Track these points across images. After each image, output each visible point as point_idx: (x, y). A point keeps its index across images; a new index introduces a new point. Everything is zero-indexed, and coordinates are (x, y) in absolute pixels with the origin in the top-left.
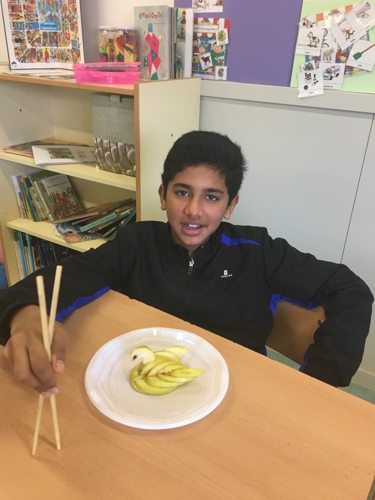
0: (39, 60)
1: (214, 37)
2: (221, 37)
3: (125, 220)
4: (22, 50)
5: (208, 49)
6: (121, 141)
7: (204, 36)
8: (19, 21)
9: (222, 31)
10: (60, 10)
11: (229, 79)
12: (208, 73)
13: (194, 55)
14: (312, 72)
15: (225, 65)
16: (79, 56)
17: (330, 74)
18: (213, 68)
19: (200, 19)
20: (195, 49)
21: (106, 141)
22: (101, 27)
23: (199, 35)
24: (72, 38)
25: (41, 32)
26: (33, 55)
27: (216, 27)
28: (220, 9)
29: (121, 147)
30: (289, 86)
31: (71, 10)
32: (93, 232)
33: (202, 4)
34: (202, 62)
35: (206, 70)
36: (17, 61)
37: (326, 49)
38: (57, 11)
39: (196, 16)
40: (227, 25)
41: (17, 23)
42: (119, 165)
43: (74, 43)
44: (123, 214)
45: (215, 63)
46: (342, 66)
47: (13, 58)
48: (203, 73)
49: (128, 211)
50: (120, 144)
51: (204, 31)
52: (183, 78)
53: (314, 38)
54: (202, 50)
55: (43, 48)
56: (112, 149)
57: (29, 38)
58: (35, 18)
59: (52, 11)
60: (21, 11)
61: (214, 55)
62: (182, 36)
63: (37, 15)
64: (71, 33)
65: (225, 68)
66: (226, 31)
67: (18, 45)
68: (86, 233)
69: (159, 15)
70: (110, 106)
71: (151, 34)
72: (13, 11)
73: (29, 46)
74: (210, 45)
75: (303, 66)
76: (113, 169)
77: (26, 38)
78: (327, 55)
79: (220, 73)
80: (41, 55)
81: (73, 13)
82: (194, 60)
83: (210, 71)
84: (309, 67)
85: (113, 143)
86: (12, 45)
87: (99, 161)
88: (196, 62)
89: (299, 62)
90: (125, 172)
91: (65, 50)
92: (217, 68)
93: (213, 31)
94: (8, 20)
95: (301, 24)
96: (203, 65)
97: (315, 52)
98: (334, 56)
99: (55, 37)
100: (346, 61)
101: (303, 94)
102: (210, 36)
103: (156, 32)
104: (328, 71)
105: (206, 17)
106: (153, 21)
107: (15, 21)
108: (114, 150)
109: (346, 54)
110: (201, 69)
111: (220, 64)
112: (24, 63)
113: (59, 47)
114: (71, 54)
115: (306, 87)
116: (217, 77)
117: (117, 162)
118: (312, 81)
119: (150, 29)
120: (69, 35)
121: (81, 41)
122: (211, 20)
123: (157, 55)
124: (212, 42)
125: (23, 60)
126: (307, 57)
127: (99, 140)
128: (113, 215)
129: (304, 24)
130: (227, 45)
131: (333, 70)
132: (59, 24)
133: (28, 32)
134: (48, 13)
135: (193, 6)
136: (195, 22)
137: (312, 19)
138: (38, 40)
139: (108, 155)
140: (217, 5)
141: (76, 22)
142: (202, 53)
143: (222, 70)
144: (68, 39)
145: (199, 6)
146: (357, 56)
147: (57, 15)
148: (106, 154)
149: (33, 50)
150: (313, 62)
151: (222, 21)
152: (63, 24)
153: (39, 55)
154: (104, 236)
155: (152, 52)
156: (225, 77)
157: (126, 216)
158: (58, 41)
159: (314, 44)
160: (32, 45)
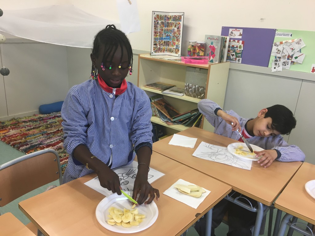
0: (161, 52)
1: (237, 47)
2: (240, 47)
3: (194, 116)
4: (156, 48)
5: (234, 51)
6: (197, 85)
7: (233, 46)
8: (157, 37)
9: (241, 45)
10: (172, 33)
11: (242, 63)
12: (233, 60)
13: (228, 53)
14: (277, 63)
15: (241, 58)
16: (179, 51)
17: (285, 64)
18: (236, 59)
19: (232, 40)
20: (229, 51)
21: (190, 85)
22: (190, 41)
23: (231, 46)
24: (176, 44)
25: (163, 41)
26: (160, 50)
27: (238, 43)
28: (240, 37)
29: (197, 87)
30: (268, 67)
31: (178, 34)
32: (178, 121)
33: (233, 35)
34: (231, 56)
35: (233, 59)
36: (153, 52)
37: (283, 54)
38: (171, 33)
39: (230, 39)
40: (243, 43)
41: (156, 38)
42: (195, 94)
43: (177, 46)
44: (193, 114)
45: (237, 57)
46: (290, 61)
47: (153, 51)
48: (231, 60)
49: (195, 113)
50: (197, 86)
51: (233, 45)
52: (223, 62)
53: (279, 50)
54: (232, 51)
55: (163, 47)
56: (193, 88)
57: (159, 43)
58: (162, 36)
59: (168, 33)
60: (158, 34)
61: (236, 53)
62: (224, 47)
63: (163, 35)
64: (176, 42)
65: (241, 59)
66: (242, 45)
67: (155, 46)
68: (175, 122)
69: (217, 39)
70: (194, 72)
71: (212, 45)
72: (155, 34)
73: (158, 46)
74: (235, 50)
75: (274, 60)
76: (192, 95)
77: (158, 43)
78: (284, 57)
79: (239, 60)
80: (162, 50)
81: (178, 35)
82: (228, 55)
83: (234, 59)
84: (276, 61)
85: (194, 85)
86: (153, 46)
87: (186, 92)
88: (229, 56)
89: (272, 58)
90: (197, 97)
91: (172, 48)
92: (237, 59)
93: (237, 45)
94: (153, 37)
95: (274, 45)
96: (232, 57)
97: (279, 55)
98: (287, 57)
99: (168, 43)
100: (291, 59)
101: (273, 70)
102: (235, 46)
103: (214, 45)
104: (284, 63)
105: (234, 40)
106: (213, 41)
107: (155, 37)
108: (194, 88)
109: (292, 57)
110: (230, 58)
111: (239, 57)
112: (156, 53)
113: (169, 47)
114: (175, 50)
115: (275, 68)
116: (237, 62)
117: (194, 93)
118: (278, 66)
119: (212, 43)
120: (175, 43)
121: (180, 46)
122: (236, 41)
123: (214, 53)
124: (236, 49)
125: (156, 52)
126: (276, 57)
127: (187, 84)
128: (189, 114)
129: (275, 45)
130: (242, 50)
131: (286, 62)
132: (171, 38)
133: (159, 41)
134: (167, 34)
135: (229, 35)
136: (230, 41)
137: (278, 43)
138: (162, 44)
139: (191, 90)
140: (239, 35)
141: (179, 39)
142: (231, 53)
143: (240, 59)
144: (175, 44)
145: (231, 35)
146: (296, 58)
147: (170, 35)
148: (190, 90)
149: (160, 48)
150: (278, 59)
151: (241, 42)
152: (173, 39)
153: (161, 50)
154: (182, 123)
155: (212, 52)
156: (240, 62)
157: (194, 115)
158: (169, 44)
159: (279, 52)
160: (160, 46)
